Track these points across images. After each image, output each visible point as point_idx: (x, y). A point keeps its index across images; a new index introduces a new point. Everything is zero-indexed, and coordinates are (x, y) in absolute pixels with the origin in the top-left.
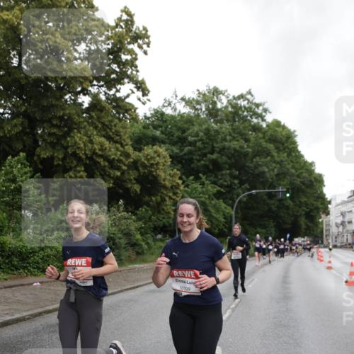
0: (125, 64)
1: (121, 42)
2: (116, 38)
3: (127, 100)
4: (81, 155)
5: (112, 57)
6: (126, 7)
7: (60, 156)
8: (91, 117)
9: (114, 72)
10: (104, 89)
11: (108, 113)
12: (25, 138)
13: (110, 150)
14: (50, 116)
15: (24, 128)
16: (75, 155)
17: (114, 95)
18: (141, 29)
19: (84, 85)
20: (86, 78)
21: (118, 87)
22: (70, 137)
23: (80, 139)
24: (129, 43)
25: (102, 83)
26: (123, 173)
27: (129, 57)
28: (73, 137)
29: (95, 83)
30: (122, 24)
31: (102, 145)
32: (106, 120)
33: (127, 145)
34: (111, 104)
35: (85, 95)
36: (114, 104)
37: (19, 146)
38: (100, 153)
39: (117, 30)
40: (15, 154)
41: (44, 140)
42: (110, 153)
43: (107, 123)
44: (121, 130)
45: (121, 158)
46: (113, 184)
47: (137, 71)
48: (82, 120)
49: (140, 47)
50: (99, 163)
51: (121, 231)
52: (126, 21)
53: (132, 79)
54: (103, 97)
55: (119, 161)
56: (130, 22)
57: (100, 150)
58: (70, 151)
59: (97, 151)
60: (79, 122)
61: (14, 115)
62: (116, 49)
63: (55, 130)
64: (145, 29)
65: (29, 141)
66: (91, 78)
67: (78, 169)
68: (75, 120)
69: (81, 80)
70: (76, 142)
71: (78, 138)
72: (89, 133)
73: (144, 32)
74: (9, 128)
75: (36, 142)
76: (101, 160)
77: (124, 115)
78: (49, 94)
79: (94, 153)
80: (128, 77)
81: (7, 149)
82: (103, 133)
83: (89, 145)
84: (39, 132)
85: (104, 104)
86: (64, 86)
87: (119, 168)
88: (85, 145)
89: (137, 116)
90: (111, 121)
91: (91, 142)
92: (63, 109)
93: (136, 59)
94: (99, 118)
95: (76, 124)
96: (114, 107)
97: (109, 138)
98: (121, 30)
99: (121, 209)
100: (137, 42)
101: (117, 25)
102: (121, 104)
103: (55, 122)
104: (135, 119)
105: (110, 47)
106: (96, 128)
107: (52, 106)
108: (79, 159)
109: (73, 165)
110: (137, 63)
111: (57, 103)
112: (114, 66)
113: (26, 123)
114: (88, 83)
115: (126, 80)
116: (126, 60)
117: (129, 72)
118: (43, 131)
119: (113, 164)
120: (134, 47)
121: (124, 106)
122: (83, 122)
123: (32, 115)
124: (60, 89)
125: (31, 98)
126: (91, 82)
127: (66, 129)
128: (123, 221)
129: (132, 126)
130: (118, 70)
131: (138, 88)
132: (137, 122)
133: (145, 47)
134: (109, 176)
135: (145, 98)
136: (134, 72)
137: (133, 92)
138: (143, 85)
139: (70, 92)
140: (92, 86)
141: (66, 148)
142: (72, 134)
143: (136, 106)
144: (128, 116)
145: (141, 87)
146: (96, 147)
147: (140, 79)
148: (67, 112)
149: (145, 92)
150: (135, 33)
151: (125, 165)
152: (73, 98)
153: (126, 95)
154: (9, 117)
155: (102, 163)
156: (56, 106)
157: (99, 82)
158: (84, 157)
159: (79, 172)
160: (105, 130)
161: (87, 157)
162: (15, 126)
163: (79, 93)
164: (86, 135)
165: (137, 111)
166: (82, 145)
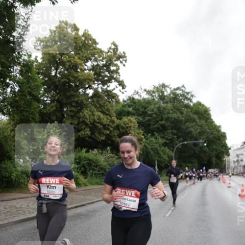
0: (113, 72)
1: (110, 60)
2: (108, 58)
3: (114, 92)
4: (87, 122)
5: (105, 68)
6: (113, 42)
7: (76, 123)
8: (93, 101)
9: (106, 76)
10: (101, 86)
11: (103, 98)
12: (57, 113)
13: (103, 119)
14: (71, 101)
15: (57, 108)
16: (84, 122)
17: (106, 89)
18: (122, 53)
19: (90, 84)
20: (91, 80)
21: (109, 84)
22: (82, 112)
23: (87, 113)
24: (115, 61)
25: (100, 82)
26: (111, 132)
27: (115, 68)
28: (83, 112)
29: (96, 82)
30: (111, 51)
31: (99, 116)
32: (102, 102)
33: (113, 116)
34: (104, 94)
35: (90, 89)
36: (106, 94)
37: (54, 118)
38: (98, 121)
39: (109, 54)
40: (52, 122)
41: (67, 114)
42: (103, 121)
43: (102, 104)
44: (110, 108)
45: (110, 123)
46: (105, 138)
47: (120, 76)
48: (88, 103)
49: (121, 62)
50: (98, 126)
51: (109, 165)
52: (114, 49)
53: (116, 80)
54: (100, 90)
55: (109, 125)
56: (116, 49)
57: (98, 119)
58: (81, 120)
59: (96, 120)
60: (87, 104)
61: (52, 101)
62: (108, 64)
63: (73, 109)
64: (124, 53)
65: (59, 115)
66: (94, 80)
67: (86, 130)
68: (84, 103)
69: (88, 81)
70: (84, 115)
71: (86, 113)
72: (92, 110)
73: (123, 55)
74: (49, 108)
75: (63, 115)
76: (99, 125)
77: (112, 100)
78: (71, 89)
79: (95, 121)
80: (114, 79)
81: (47, 119)
82: (100, 110)
83: (92, 117)
84: (65, 110)
85: (101, 94)
86: (79, 84)
87: (108, 129)
88: (90, 117)
89: (119, 100)
90: (104, 103)
91: (93, 115)
92: (78, 97)
93: (119, 69)
94: (98, 102)
95: (84, 105)
96: (106, 96)
97: (103, 113)
98: (111, 54)
99: (109, 152)
100: (119, 60)
101: (109, 51)
102: (110, 93)
103: (73, 104)
104: (118, 102)
105: (104, 63)
106: (96, 107)
107: (72, 95)
108: (87, 124)
109: (83, 128)
110: (119, 71)
111: (75, 94)
112: (107, 73)
113: (58, 105)
114: (92, 82)
115: (113, 81)
116: (114, 70)
117: (115, 76)
118: (67, 109)
119: (105, 127)
120: (118, 63)
121: (112, 95)
122: (89, 104)
123: (61, 101)
124: (76, 86)
125: (61, 92)
126: (94, 82)
127: (79, 108)
128: (110, 159)
129: (116, 106)
130: (108, 75)
131: (120, 85)
132: (119, 103)
133: (124, 62)
134: (103, 133)
135: (123, 91)
136: (118, 76)
137: (117, 87)
138: (123, 83)
139: (82, 88)
140: (94, 84)
141: (79, 118)
142: (83, 111)
143: (118, 95)
144: (114, 100)
145: (122, 84)
146: (95, 117)
147: (121, 80)
148: (80, 98)
149: (123, 87)
150: (119, 55)
151: (112, 127)
152: (84, 91)
153: (113, 88)
154: (50, 102)
155: (99, 127)
156: (75, 95)
157: (98, 82)
158: (89, 123)
159: (86, 131)
160: (101, 108)
161: (91, 124)
162: (52, 107)
163: (87, 88)
164: (90, 111)
165: (119, 97)
166: (88, 117)
